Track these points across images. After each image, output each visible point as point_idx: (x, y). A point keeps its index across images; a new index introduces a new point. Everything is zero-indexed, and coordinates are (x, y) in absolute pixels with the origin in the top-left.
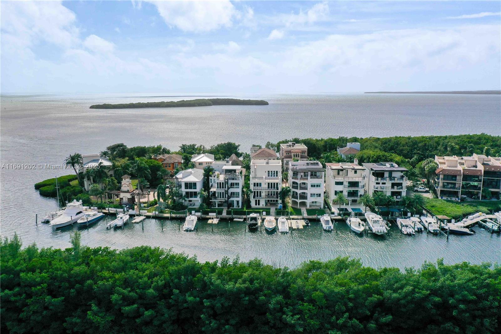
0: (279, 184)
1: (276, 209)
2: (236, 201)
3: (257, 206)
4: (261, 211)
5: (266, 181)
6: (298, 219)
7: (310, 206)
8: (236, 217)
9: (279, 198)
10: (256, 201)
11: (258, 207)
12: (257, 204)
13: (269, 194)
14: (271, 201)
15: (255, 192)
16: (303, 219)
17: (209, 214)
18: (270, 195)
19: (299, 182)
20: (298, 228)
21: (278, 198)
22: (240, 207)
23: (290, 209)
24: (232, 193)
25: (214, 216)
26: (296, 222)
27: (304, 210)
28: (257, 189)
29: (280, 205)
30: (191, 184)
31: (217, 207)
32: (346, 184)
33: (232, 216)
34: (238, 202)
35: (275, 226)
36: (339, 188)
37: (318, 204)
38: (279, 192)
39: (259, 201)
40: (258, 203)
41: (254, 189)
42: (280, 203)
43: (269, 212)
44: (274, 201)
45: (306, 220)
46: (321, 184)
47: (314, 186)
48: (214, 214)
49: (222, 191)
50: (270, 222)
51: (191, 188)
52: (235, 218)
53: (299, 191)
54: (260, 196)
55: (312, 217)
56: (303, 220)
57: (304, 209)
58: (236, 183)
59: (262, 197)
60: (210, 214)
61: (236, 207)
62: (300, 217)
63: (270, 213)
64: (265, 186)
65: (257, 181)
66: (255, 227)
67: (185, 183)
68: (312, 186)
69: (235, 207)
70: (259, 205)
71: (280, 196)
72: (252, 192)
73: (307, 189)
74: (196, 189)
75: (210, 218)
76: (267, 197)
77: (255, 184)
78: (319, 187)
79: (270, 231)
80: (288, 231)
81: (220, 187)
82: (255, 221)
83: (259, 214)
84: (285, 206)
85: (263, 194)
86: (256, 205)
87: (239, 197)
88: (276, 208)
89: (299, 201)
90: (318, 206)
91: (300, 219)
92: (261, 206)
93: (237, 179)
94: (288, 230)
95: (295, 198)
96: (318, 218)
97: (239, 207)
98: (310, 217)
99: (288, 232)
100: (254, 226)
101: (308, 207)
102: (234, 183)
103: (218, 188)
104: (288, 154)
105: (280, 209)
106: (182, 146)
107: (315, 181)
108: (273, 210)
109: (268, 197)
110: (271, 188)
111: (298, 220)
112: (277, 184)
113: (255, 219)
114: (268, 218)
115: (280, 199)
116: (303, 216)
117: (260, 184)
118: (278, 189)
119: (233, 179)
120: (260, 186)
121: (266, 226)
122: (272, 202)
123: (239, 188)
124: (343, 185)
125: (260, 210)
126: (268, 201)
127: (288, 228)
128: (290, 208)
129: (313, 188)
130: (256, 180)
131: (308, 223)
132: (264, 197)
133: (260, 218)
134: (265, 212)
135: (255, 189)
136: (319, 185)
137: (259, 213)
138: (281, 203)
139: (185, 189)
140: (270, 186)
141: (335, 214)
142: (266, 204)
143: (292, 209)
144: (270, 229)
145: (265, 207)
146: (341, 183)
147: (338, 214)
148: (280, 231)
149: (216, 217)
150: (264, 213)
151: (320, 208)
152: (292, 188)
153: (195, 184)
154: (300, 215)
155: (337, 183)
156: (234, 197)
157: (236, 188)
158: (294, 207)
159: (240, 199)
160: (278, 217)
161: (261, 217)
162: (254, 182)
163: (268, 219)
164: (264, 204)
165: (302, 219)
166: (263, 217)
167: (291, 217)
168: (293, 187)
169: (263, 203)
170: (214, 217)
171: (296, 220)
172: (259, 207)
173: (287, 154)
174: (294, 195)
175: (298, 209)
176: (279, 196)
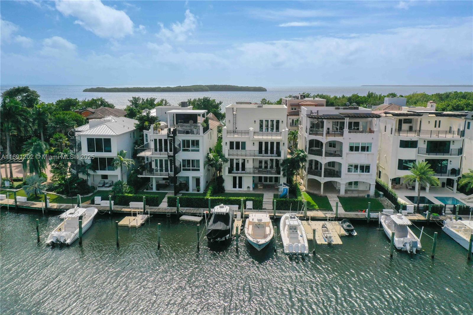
0: (281, 144)
1: (275, 196)
2: (193, 177)
3: (237, 190)
4: (242, 199)
5: (256, 137)
6: (326, 220)
7: (346, 191)
8: (188, 211)
9: (282, 173)
10: (235, 178)
11: (238, 192)
12: (237, 186)
13: (260, 167)
14: (266, 178)
15: (232, 160)
16: (337, 219)
17: (129, 205)
18: (263, 167)
19: (324, 139)
20: (329, 244)
21: (279, 173)
22: (202, 191)
23: (304, 197)
24: (184, 161)
25: (138, 208)
26: (324, 226)
27: (333, 200)
28: (237, 155)
29: (283, 188)
30: (99, 141)
31: (154, 190)
32: (423, 146)
33: (178, 211)
34: (198, 180)
35: (273, 238)
36: (409, 154)
37: (361, 188)
38: (281, 162)
39: (240, 178)
40: (238, 182)
41: (229, 155)
42: (284, 184)
43: (261, 202)
44: (271, 178)
45: (345, 222)
46: (371, 144)
47: (357, 149)
48: (141, 204)
49: (164, 156)
50: (259, 226)
51: (99, 150)
52: (185, 214)
53: (324, 160)
54: (243, 168)
55: (357, 215)
56: (337, 222)
57: (334, 197)
58: (193, 141)
59: (247, 170)
60: (132, 204)
61: (193, 190)
62: (329, 215)
63: (262, 205)
64: (252, 148)
65: (236, 138)
66: (223, 239)
67: (88, 139)
68: (351, 149)
69: (191, 191)
70: (240, 187)
71: (283, 170)
72: (226, 161)
73: (340, 155)
74: (110, 151)
75: (129, 214)
76: (257, 171)
77: (232, 143)
78: (368, 151)
79: (259, 249)
80: (306, 252)
81: (161, 150)
82: (223, 224)
83: (237, 206)
84: (294, 190)
85: (249, 166)
86: (235, 186)
87: (199, 170)
88: (276, 193)
89: (323, 180)
90: (363, 191)
91: (331, 220)
92: (244, 189)
93: (195, 132)
94: (307, 248)
95: (315, 175)
96: (371, 217)
97: (198, 191)
98: (352, 214)
99: (307, 255)
100: (221, 238)
101: (342, 193)
102: (188, 141)
103: (156, 150)
104: (295, 109)
105: (284, 196)
106: (132, 99)
107: (359, 139)
108: (268, 198)
109: (259, 172)
110: (266, 152)
111: (326, 222)
112: (278, 144)
113: (224, 218)
114: (255, 216)
115: (284, 175)
116: (337, 214)
117: (244, 144)
118: (279, 154)
119: (187, 133)
120: (244, 148)
121: (250, 238)
122: (268, 183)
123: (198, 151)
124: (418, 148)
125: (239, 198)
126: (260, 178)
127: (306, 245)
128: (304, 194)
129: (354, 152)
130: (236, 136)
131: (352, 230)
132: (252, 171)
133: (239, 214)
134: (251, 202)
135: (233, 155)
136: (368, 147)
137: (238, 203)
138: (286, 182)
139: (89, 151)
140: (263, 149)
141: (407, 208)
142: (255, 187)
143: (309, 197)
144: (260, 245)
145: (253, 192)
146: (412, 144)
147: (414, 209)
148: (287, 251)
149: (142, 210)
150: (250, 204)
151: (368, 196)
152: (309, 153)
153: (108, 141)
154: (328, 210)
155: (405, 144)
156: (189, 170)
157: (193, 151)
158: (312, 191)
159: (201, 174)
160: (281, 213)
161: (242, 214)
162: (232, 140)
163: (256, 221)
164: (251, 186)
165: (335, 220)
166: (247, 213)
167: (310, 214)
168: (311, 152)
169: (248, 183)
170: (137, 210)
171: (323, 222)
172: (240, 192)
173: (292, 109)
174: (312, 168)
175: (321, 196)
176: (281, 169)
